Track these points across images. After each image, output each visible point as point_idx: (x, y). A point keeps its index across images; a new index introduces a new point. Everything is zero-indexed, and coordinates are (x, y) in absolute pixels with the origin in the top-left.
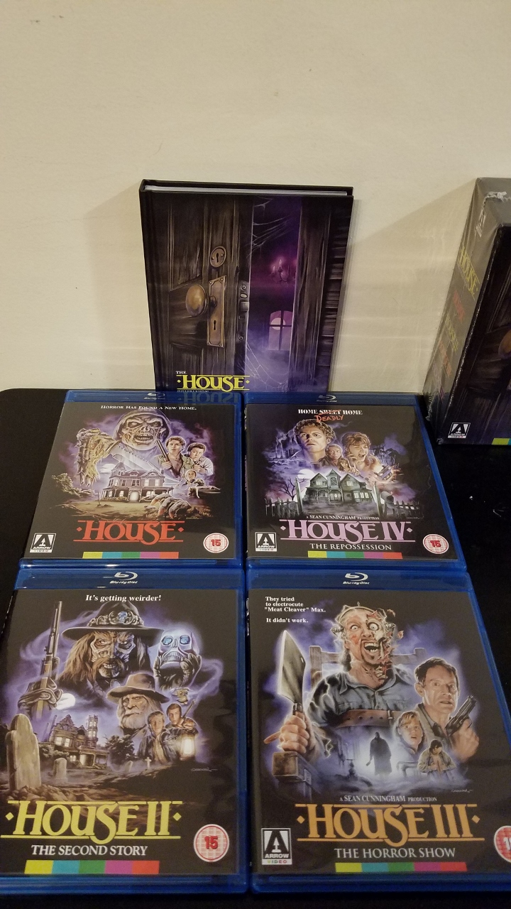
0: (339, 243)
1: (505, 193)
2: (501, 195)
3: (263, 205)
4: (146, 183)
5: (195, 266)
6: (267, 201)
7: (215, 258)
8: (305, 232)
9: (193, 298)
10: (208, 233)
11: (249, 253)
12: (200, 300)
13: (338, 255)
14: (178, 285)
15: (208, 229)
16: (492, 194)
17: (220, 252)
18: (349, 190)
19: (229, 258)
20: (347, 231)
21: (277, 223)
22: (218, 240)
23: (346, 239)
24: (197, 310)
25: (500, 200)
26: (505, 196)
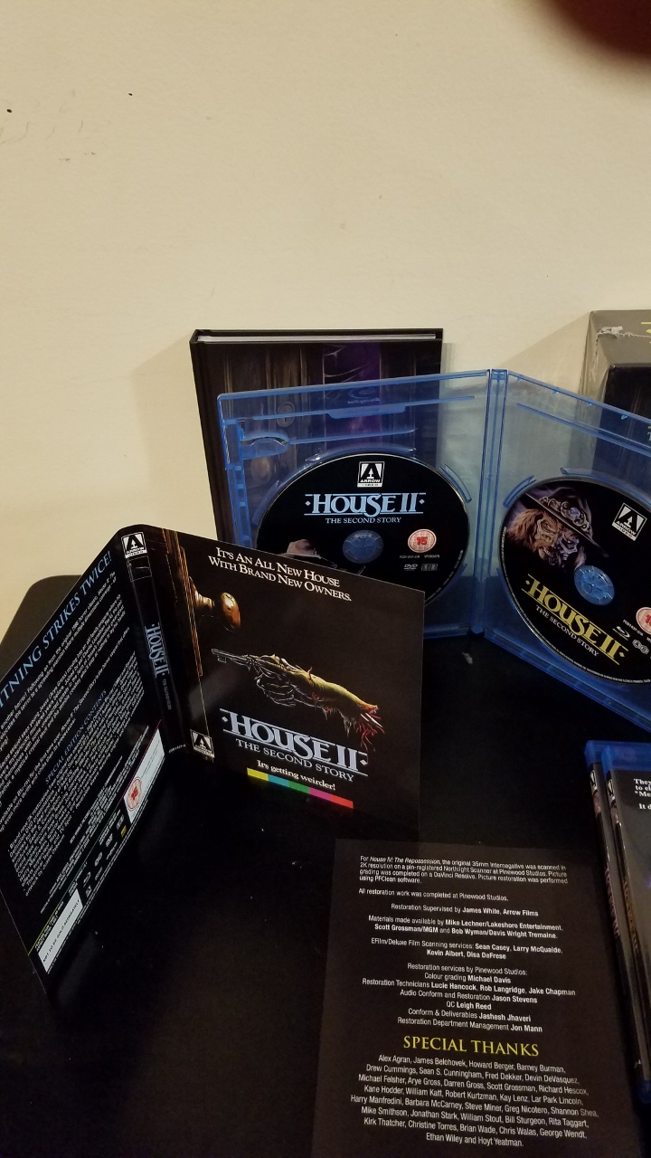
2: (616, 330)
3: (335, 354)
4: (199, 333)
12: (268, 466)
15: (272, 383)
16: (605, 330)
18: (439, 333)
21: (352, 374)
26: (620, 332)
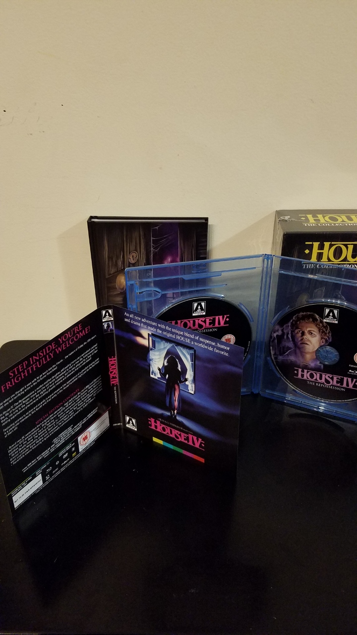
0: (202, 248)
1: (289, 217)
2: (287, 218)
3: (157, 228)
4: (92, 217)
5: (120, 263)
6: (158, 225)
7: (131, 258)
8: (182, 243)
9: (120, 282)
10: (127, 244)
11: (151, 255)
12: (125, 283)
13: (202, 255)
14: (111, 274)
15: (127, 242)
16: (282, 218)
17: (134, 254)
18: (206, 219)
19: (139, 258)
20: (206, 241)
21: (165, 238)
22: (133, 248)
23: (206, 246)
24: (123, 288)
25: (286, 221)
26: (289, 219)
